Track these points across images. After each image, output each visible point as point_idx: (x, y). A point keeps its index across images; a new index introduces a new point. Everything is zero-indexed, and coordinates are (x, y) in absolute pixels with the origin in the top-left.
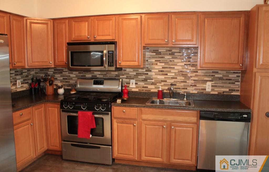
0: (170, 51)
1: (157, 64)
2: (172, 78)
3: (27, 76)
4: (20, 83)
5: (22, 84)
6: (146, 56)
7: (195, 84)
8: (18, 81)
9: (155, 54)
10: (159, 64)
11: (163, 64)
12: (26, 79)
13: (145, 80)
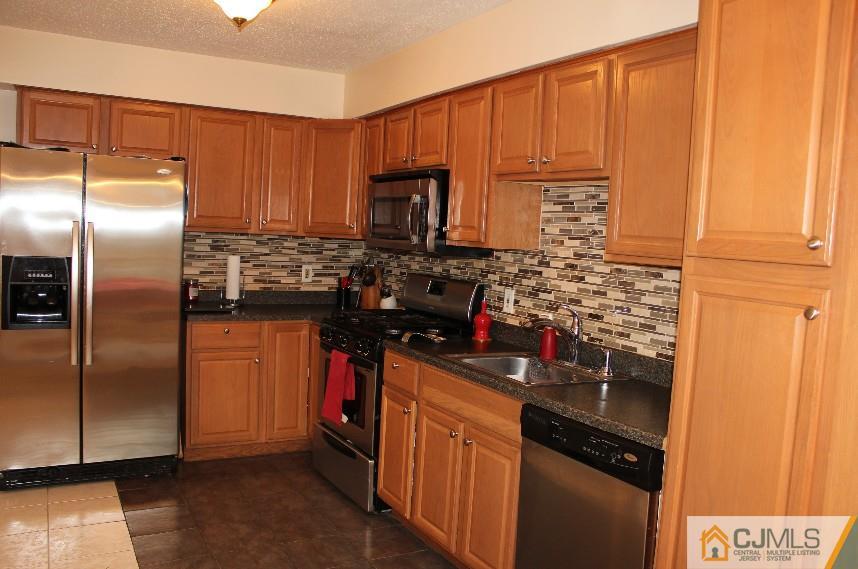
0: (593, 197)
1: (562, 242)
2: (595, 292)
3: (334, 259)
4: (311, 274)
5: (316, 275)
6: (542, 215)
7: (653, 323)
8: (304, 267)
9: (559, 208)
10: (568, 242)
11: (577, 243)
12: (333, 264)
13: (534, 293)
